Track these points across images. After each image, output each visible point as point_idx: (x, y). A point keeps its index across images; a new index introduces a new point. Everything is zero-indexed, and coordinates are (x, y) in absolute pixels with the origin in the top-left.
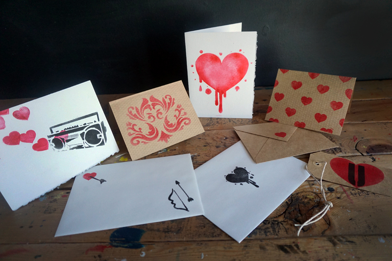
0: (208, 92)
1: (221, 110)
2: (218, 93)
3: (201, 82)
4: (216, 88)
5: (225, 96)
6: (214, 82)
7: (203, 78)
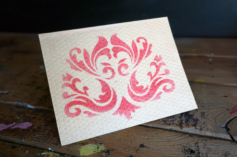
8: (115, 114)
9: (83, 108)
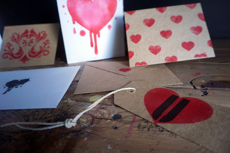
0: (83, 33)
1: (96, 51)
2: (93, 34)
3: (74, 23)
4: (89, 28)
5: (99, 36)
6: (87, 23)
7: (76, 19)
8: (20, 60)
9: (9, 56)
